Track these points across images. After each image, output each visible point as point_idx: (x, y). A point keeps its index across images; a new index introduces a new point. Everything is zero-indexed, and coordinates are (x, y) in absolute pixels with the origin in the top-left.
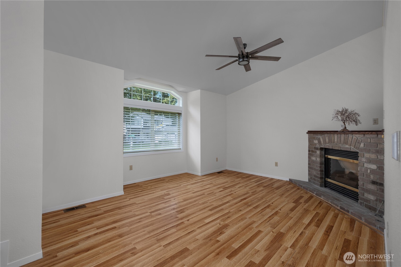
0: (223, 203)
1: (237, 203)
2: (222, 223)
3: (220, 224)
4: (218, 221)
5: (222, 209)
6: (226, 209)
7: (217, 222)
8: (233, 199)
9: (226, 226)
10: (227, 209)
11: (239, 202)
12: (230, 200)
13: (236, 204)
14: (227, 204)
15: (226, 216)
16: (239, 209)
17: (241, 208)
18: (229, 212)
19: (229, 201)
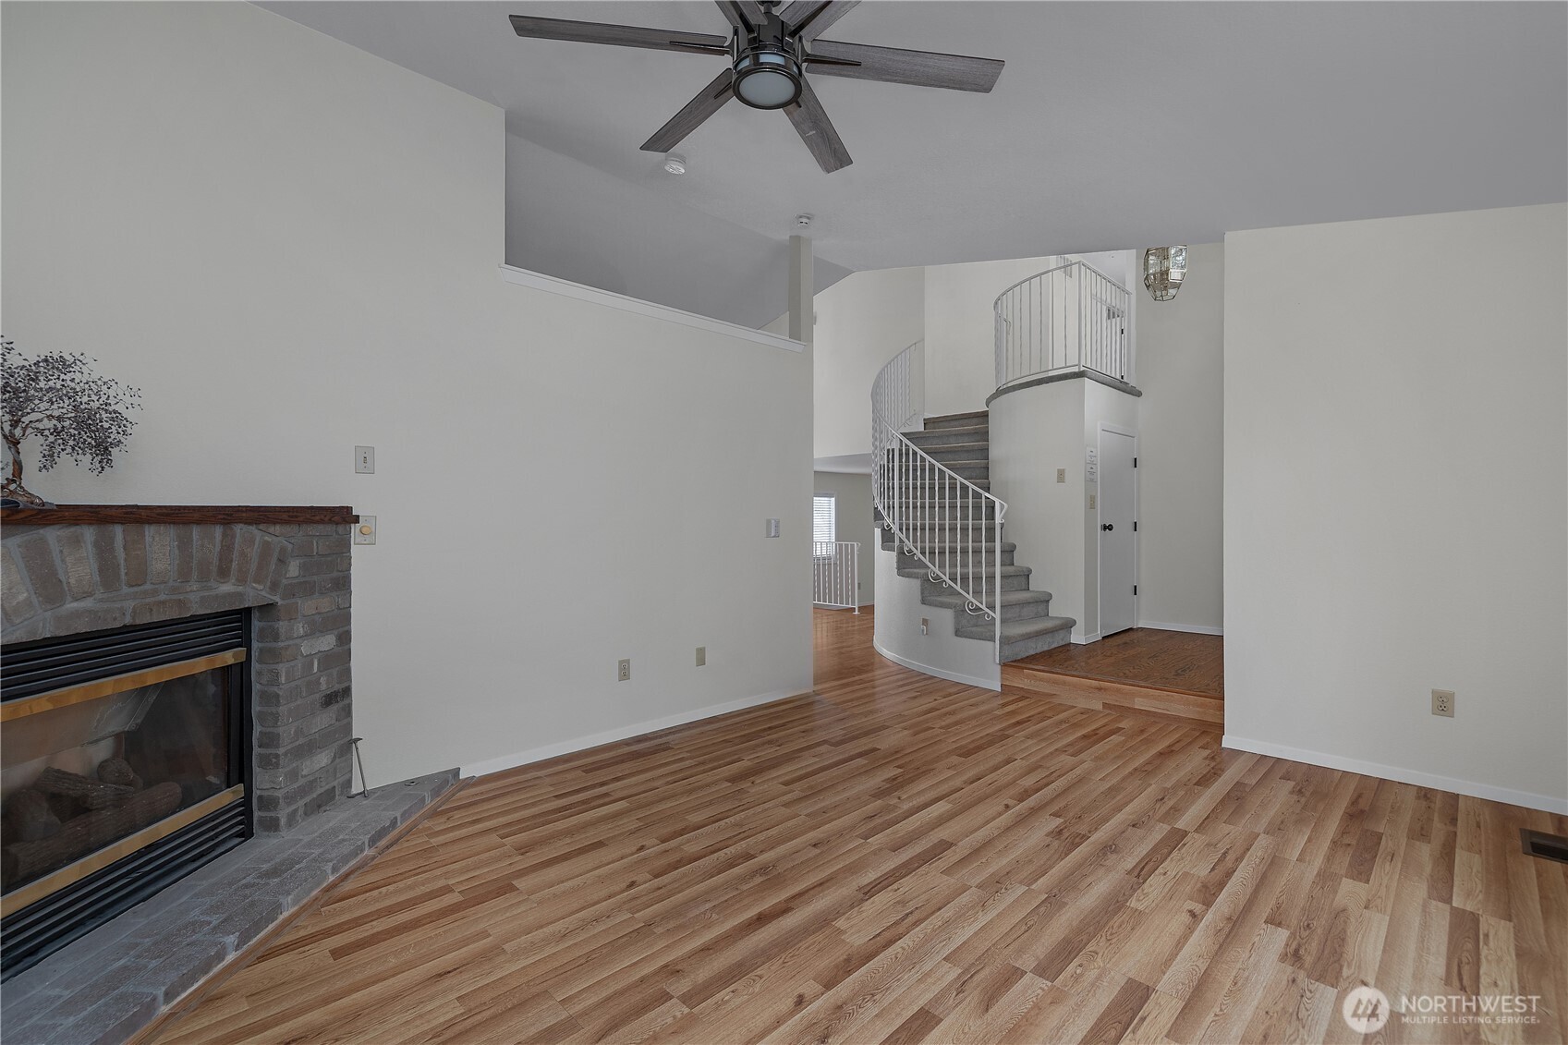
0: (895, 886)
1: (821, 884)
2: (894, 801)
3: (899, 798)
4: (906, 806)
5: (895, 849)
6: (880, 850)
7: (911, 804)
8: (839, 915)
9: (879, 794)
10: (874, 853)
11: (806, 896)
12: (852, 907)
13: (827, 881)
14: (871, 876)
15: (878, 821)
16: (821, 853)
17: (811, 855)
18: (866, 838)
19: (863, 901)
